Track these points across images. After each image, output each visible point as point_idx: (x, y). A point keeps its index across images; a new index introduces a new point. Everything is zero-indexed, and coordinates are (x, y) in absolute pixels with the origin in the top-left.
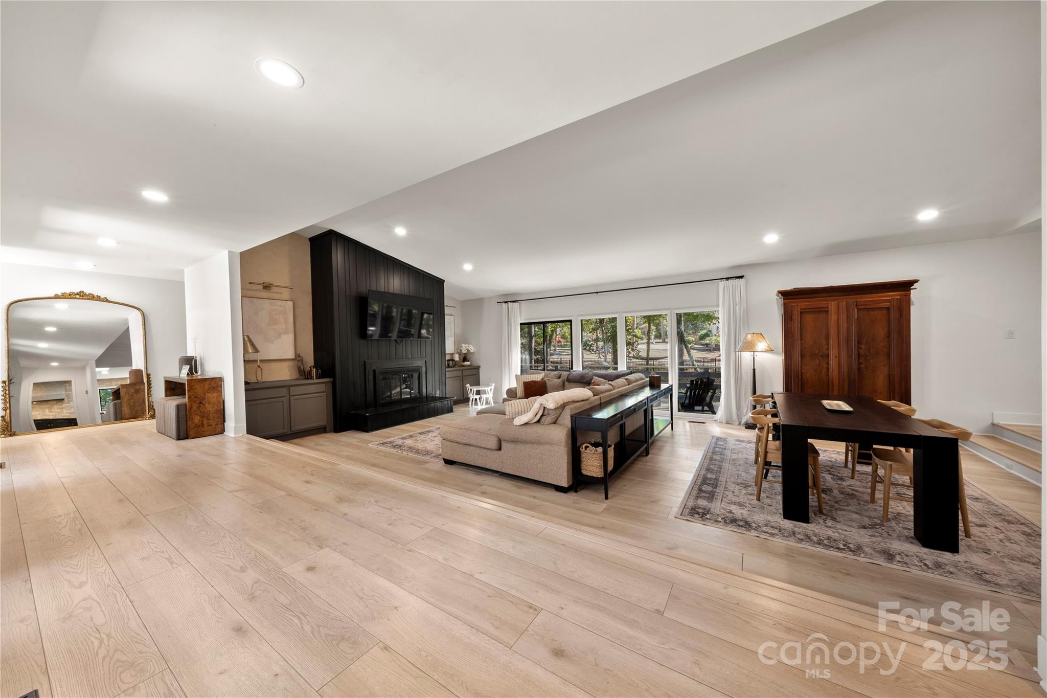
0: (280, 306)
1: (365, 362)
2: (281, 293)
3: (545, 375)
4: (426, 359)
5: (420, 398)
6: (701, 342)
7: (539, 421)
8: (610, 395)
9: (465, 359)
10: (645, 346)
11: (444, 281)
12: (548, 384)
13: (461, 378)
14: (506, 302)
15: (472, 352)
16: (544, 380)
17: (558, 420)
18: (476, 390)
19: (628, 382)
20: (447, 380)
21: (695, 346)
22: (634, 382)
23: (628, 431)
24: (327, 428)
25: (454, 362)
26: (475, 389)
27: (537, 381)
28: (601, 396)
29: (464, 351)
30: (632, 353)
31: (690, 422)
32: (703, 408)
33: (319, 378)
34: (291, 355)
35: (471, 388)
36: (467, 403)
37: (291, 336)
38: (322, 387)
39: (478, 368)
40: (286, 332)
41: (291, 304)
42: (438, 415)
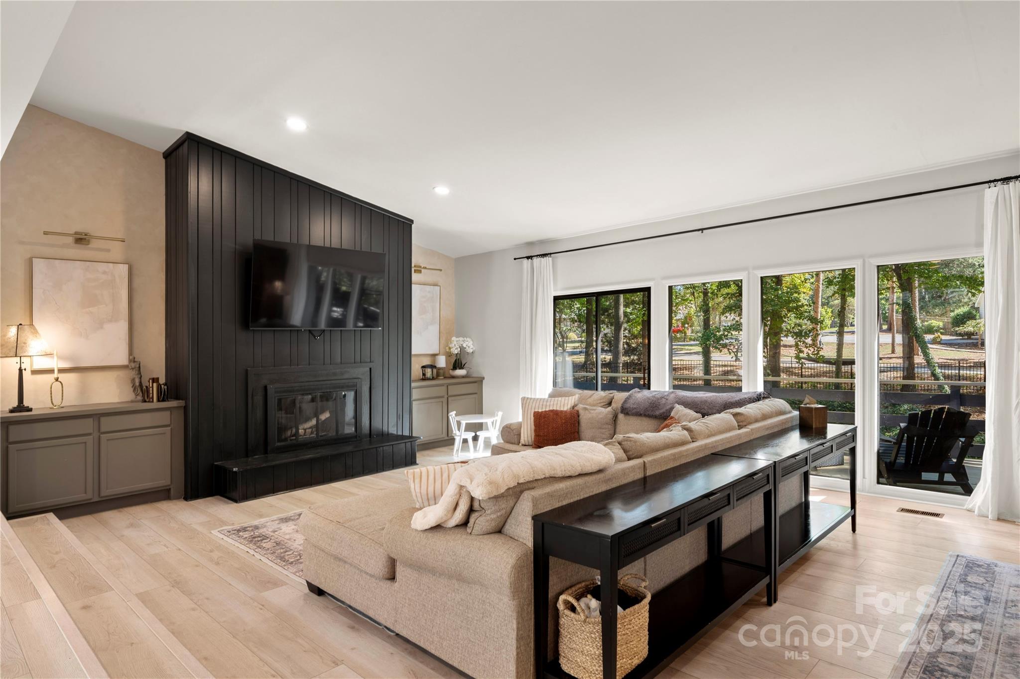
0: (104, 273)
1: (247, 371)
2: (108, 251)
3: (581, 400)
4: (371, 365)
5: (356, 437)
6: (957, 329)
7: (465, 524)
8: (675, 457)
9: (458, 364)
10: (834, 339)
11: (412, 221)
12: (584, 417)
13: (445, 400)
14: (528, 258)
15: (470, 350)
16: (576, 408)
17: (507, 527)
18: (466, 424)
19: (738, 422)
20: (414, 403)
21: (944, 337)
22: (757, 421)
23: (730, 537)
24: (172, 490)
25: (435, 371)
26: (465, 420)
27: (562, 412)
28: (648, 459)
29: (455, 351)
30: (806, 350)
31: (903, 510)
32: (941, 477)
33: (163, 400)
34: (121, 358)
35: (458, 418)
36: (451, 447)
37: (123, 326)
38: (164, 418)
39: (479, 381)
40: (113, 319)
41: (124, 268)
42: (383, 470)
